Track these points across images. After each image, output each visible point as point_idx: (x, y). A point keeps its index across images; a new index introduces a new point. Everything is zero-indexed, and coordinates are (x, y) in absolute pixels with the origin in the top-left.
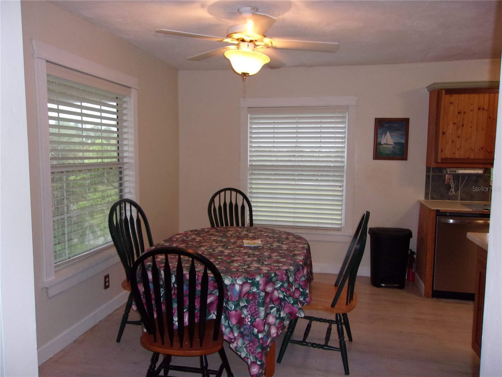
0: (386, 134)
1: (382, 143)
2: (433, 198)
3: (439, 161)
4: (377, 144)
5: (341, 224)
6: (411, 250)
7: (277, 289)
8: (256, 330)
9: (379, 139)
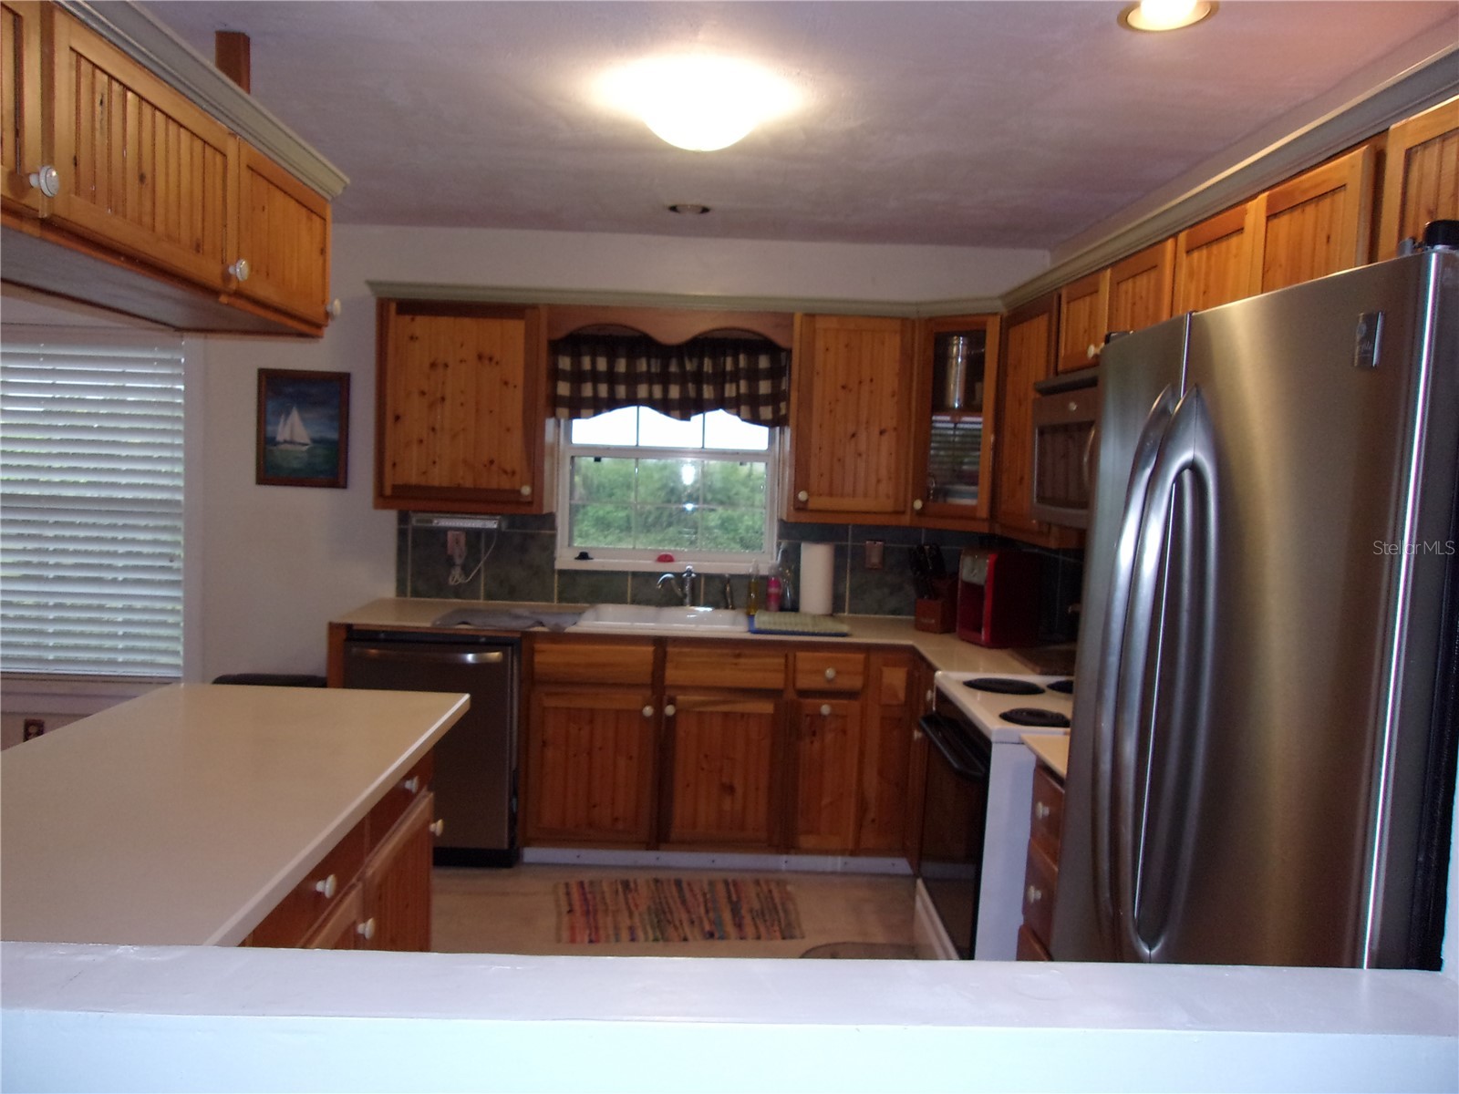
0: (288, 414)
1: (280, 438)
2: (416, 593)
3: (388, 491)
4: (265, 443)
5: (180, 665)
9: (270, 428)
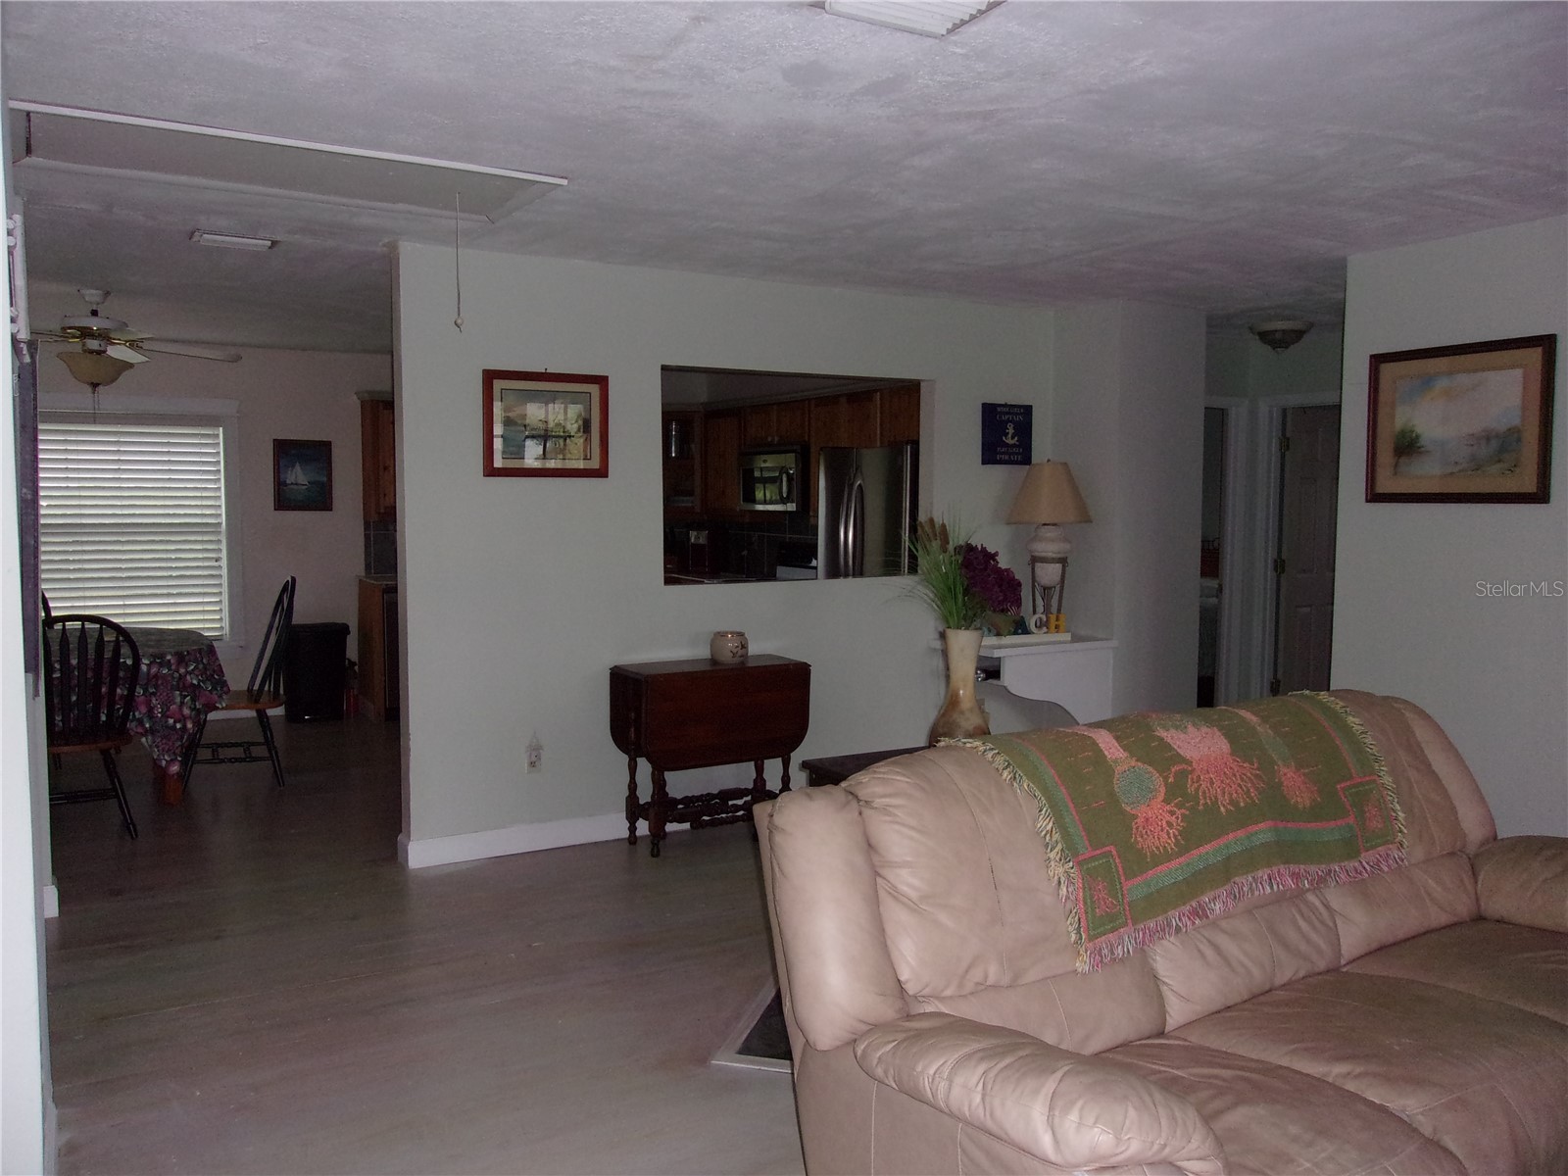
0: (293, 466)
1: (288, 482)
2: (378, 571)
3: (382, 510)
4: (279, 485)
5: (222, 628)
6: (349, 660)
7: (190, 673)
8: (171, 721)
9: (282, 476)
